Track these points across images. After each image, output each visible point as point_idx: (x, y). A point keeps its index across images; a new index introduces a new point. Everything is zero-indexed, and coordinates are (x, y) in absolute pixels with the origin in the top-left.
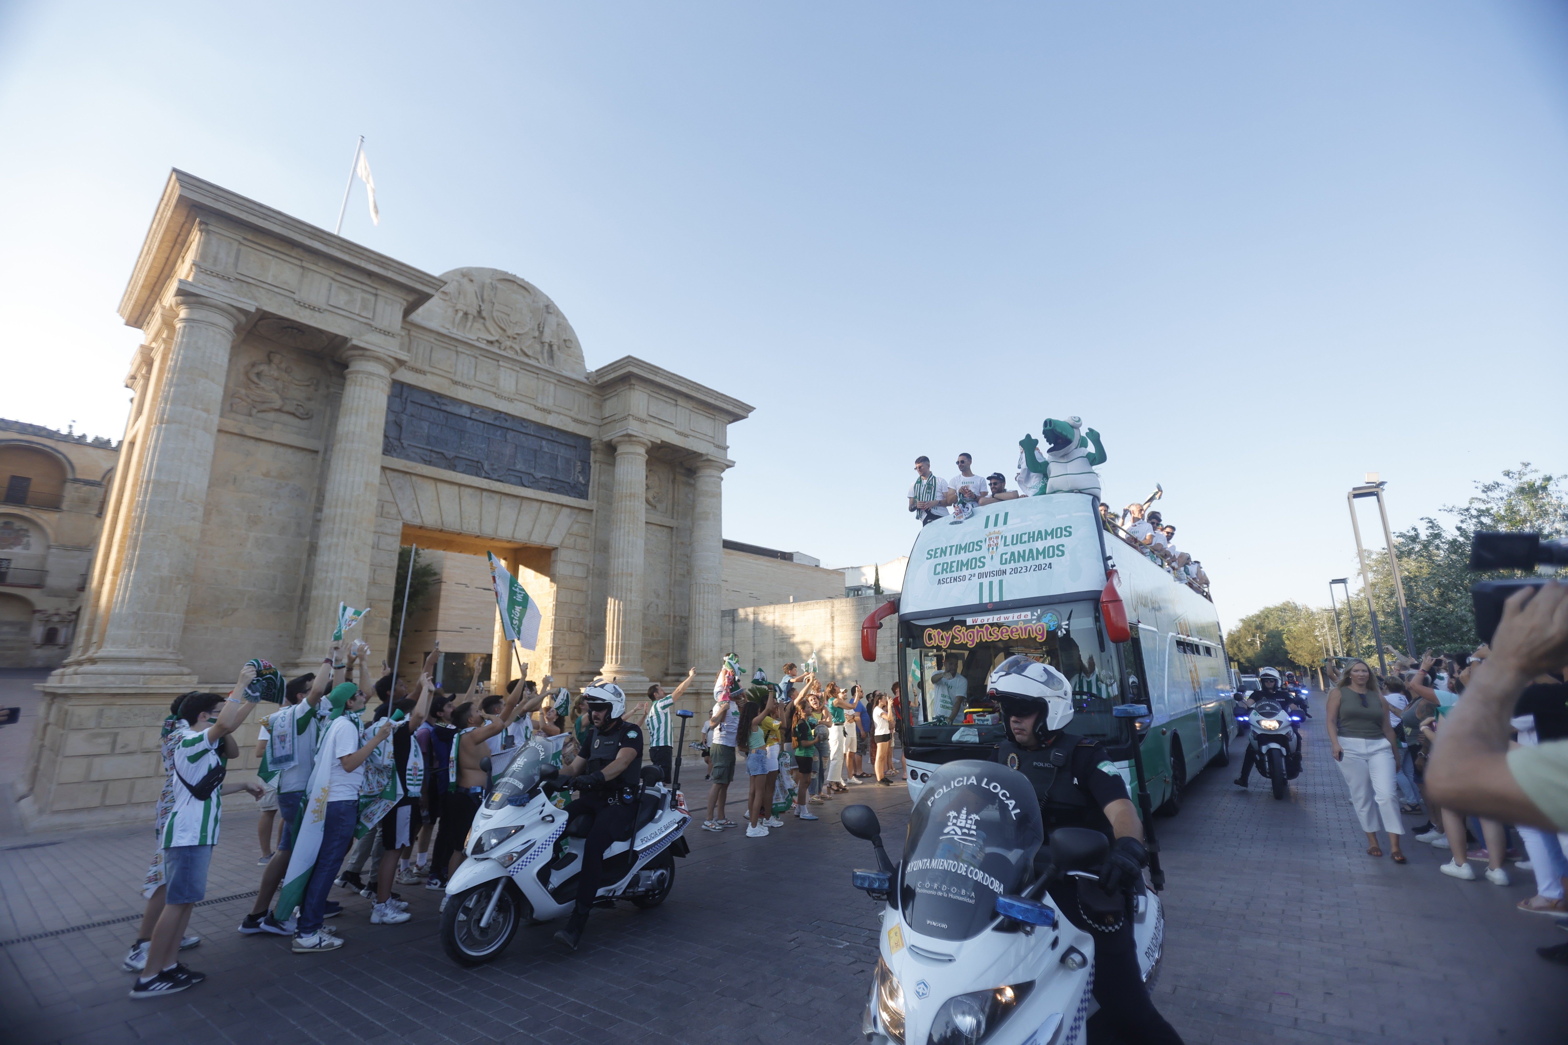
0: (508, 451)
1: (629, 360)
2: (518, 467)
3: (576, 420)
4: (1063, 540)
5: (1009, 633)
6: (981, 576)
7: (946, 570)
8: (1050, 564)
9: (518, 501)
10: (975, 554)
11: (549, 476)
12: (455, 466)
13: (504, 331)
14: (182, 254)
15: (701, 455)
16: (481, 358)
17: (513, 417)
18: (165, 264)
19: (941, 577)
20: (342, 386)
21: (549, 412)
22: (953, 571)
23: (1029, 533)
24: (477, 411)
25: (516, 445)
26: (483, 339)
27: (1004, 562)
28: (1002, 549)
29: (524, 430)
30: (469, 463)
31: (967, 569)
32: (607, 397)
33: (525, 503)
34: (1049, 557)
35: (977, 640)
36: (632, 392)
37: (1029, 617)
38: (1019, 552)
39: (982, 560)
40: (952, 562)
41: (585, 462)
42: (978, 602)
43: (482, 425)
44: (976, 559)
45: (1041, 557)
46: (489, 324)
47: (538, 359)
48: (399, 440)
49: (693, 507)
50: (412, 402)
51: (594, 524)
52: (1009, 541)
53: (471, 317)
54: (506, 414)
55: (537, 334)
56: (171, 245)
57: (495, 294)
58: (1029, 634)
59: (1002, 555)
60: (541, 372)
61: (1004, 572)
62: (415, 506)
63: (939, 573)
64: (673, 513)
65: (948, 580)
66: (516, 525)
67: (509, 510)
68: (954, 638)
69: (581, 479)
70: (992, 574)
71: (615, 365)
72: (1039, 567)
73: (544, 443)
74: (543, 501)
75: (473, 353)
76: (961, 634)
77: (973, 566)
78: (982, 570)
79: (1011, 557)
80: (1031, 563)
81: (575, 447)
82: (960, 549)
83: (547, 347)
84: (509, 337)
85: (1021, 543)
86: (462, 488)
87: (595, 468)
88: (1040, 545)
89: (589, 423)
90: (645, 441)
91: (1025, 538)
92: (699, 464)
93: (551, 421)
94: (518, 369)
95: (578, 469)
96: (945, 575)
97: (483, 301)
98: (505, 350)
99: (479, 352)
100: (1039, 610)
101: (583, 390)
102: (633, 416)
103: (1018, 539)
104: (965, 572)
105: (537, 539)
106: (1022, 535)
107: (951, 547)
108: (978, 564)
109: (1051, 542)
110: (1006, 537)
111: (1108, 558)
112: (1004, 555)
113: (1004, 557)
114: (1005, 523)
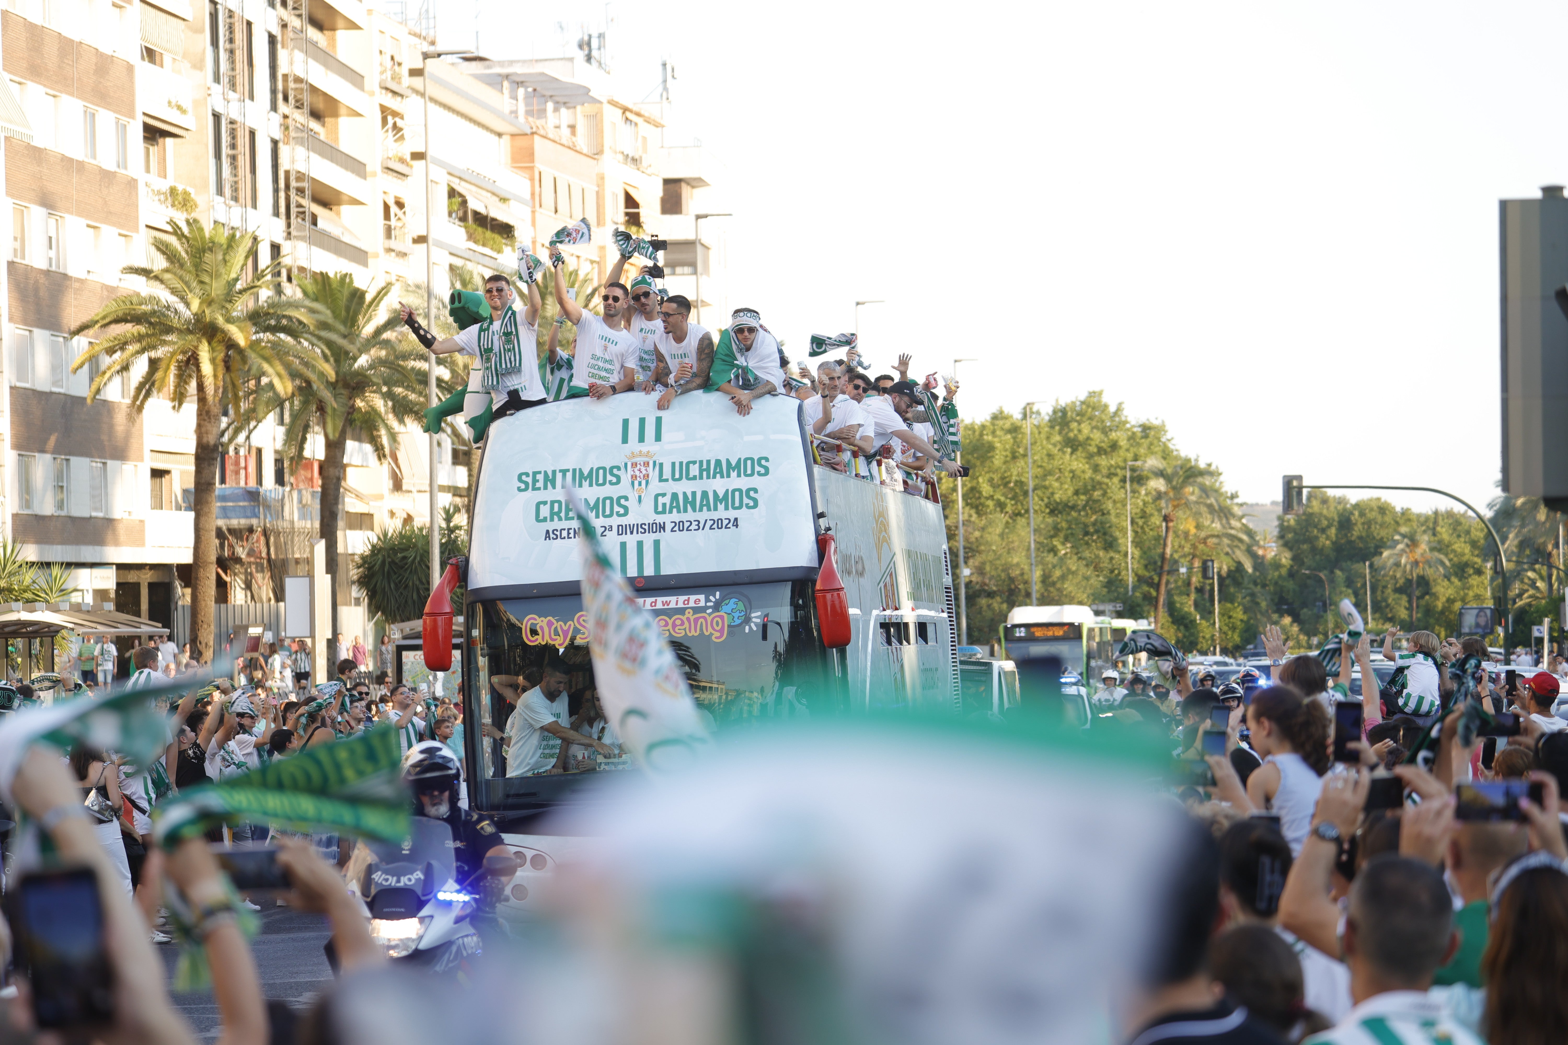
4: (756, 481)
7: (558, 514)
8: (736, 519)
10: (608, 491)
19: (551, 526)
23: (700, 464)
27: (660, 509)
28: (655, 486)
34: (734, 508)
37: (702, 604)
38: (685, 494)
39: (623, 501)
40: (568, 501)
44: (611, 498)
45: (721, 507)
52: (667, 473)
58: (701, 629)
59: (657, 496)
61: (662, 527)
63: (545, 520)
65: (564, 534)
70: (642, 528)
72: (718, 524)
78: (624, 521)
79: (672, 503)
80: (704, 515)
82: (580, 477)
85: (688, 478)
88: (719, 485)
91: (694, 470)
96: (557, 524)
103: (682, 471)
106: (688, 463)
107: (564, 472)
108: (616, 508)
109: (736, 482)
110: (661, 465)
111: (821, 515)
112: (660, 498)
113: (661, 500)
114: (658, 438)
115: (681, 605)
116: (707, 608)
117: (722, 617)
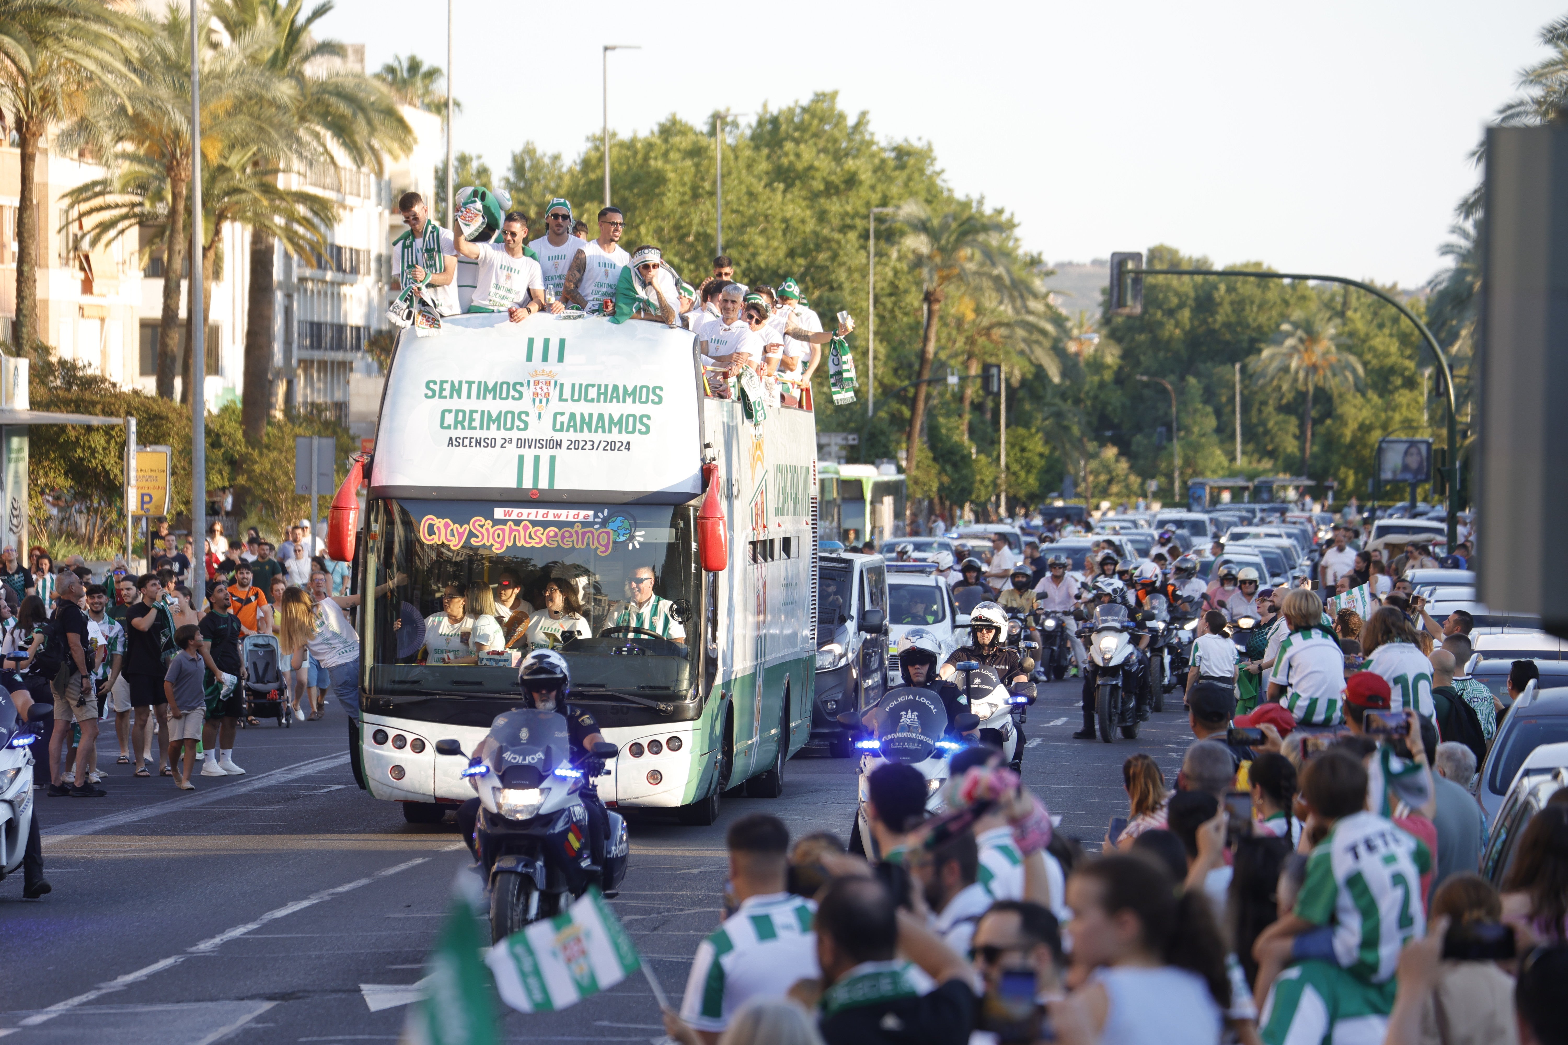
4: (649, 409)
6: (520, 443)
7: (462, 423)
8: (628, 443)
10: (510, 405)
19: (454, 434)
22: (475, 428)
23: (599, 386)
27: (558, 427)
28: (555, 405)
31: (499, 428)
34: (627, 432)
35: (509, 545)
37: (590, 520)
38: (582, 414)
39: (523, 416)
40: (472, 412)
42: (514, 486)
44: (512, 413)
45: (615, 430)
52: (567, 394)
58: (588, 543)
59: (555, 415)
61: (559, 444)
63: (449, 427)
65: (467, 442)
68: (471, 535)
70: (540, 443)
72: (611, 446)
76: (483, 531)
77: (509, 425)
78: (523, 435)
79: (569, 422)
80: (598, 437)
82: (485, 389)
85: (586, 400)
88: (615, 409)
91: (593, 393)
96: (460, 433)
100: (607, 512)
103: (581, 393)
104: (493, 432)
106: (587, 386)
107: (470, 383)
108: (517, 423)
109: (630, 407)
110: (562, 385)
111: (707, 446)
112: (559, 416)
113: (559, 419)
114: (561, 359)
115: (570, 519)
116: (595, 523)
117: (608, 533)
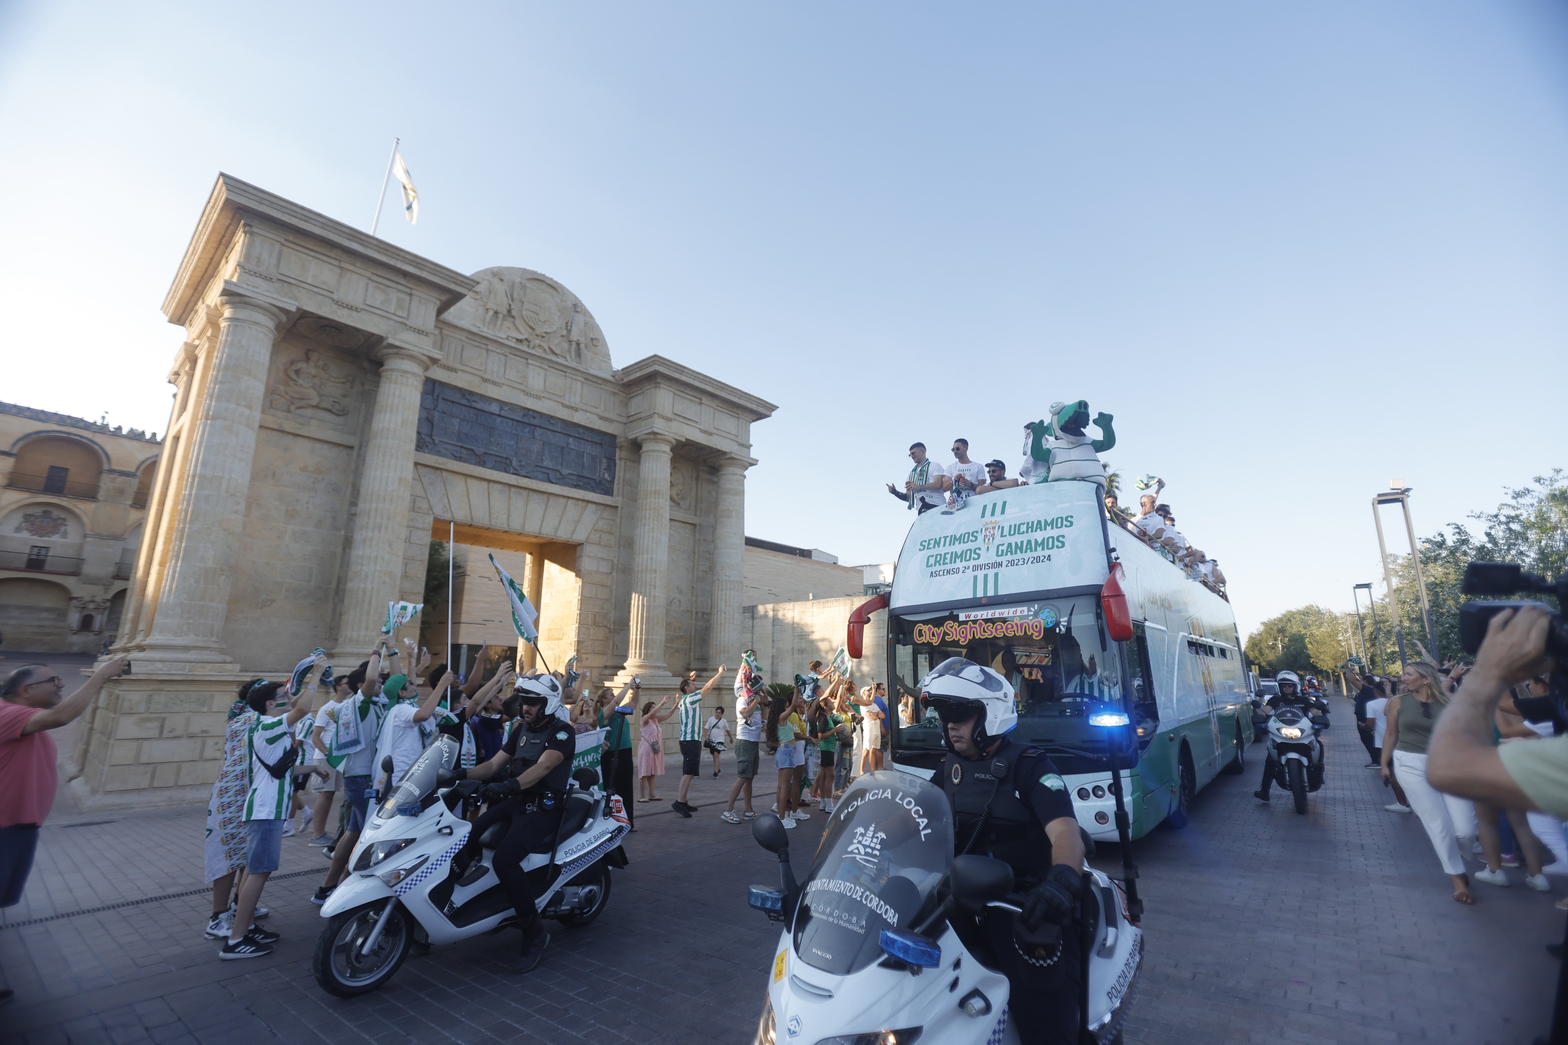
0: (536, 447)
1: (655, 359)
2: (545, 464)
3: (602, 418)
4: (1063, 531)
5: (1004, 630)
6: (975, 568)
7: (939, 562)
8: (1049, 556)
9: (545, 497)
10: (971, 545)
11: (575, 473)
12: (485, 462)
13: (533, 329)
14: (226, 255)
15: (724, 453)
16: (510, 356)
17: (541, 415)
18: (209, 264)
19: (933, 569)
20: (377, 384)
21: (576, 410)
22: (947, 563)
23: (1028, 523)
24: (506, 409)
25: (544, 443)
26: (512, 338)
27: (1000, 553)
28: (998, 540)
29: (551, 428)
30: (498, 459)
31: (961, 561)
32: (633, 395)
33: (552, 499)
34: (1048, 549)
35: (970, 637)
36: (658, 390)
37: (1026, 613)
38: (1016, 543)
39: (977, 551)
40: (945, 554)
41: (611, 459)
42: (971, 596)
43: (511, 422)
44: (970, 550)
45: (1040, 549)
46: (519, 322)
47: (565, 358)
48: (431, 436)
49: (716, 504)
50: (443, 399)
51: (618, 521)
52: (1006, 531)
53: (501, 316)
54: (534, 411)
55: (565, 332)
56: (216, 246)
57: (525, 293)
58: (1025, 631)
59: (998, 546)
60: (569, 371)
61: (1000, 565)
62: (446, 501)
63: (931, 566)
64: (696, 510)
65: (941, 573)
66: (543, 521)
67: (536, 505)
68: (945, 634)
69: (606, 476)
70: (987, 566)
71: (642, 364)
72: (1037, 560)
73: (571, 440)
74: (569, 498)
75: (503, 352)
76: (953, 630)
77: (968, 558)
78: (977, 562)
79: (1007, 549)
80: (1028, 555)
81: (602, 445)
82: (954, 539)
83: (574, 345)
84: (537, 335)
85: (1019, 533)
86: (491, 484)
87: (620, 465)
88: (1039, 536)
89: (615, 421)
90: (670, 438)
91: (1023, 528)
92: (723, 462)
93: (578, 418)
94: (546, 367)
95: (604, 466)
96: (938, 568)
97: (513, 300)
98: (533, 348)
99: (508, 350)
100: (1036, 606)
101: (608, 388)
102: (658, 414)
103: (1016, 529)
104: (958, 564)
105: (563, 535)
106: (1020, 525)
107: (946, 538)
108: (973, 555)
109: (1051, 533)
110: (1003, 527)
111: (1111, 551)
112: (1000, 547)
114: (1003, 513)
115: (1011, 614)
116: (1029, 615)
117: (1039, 622)
